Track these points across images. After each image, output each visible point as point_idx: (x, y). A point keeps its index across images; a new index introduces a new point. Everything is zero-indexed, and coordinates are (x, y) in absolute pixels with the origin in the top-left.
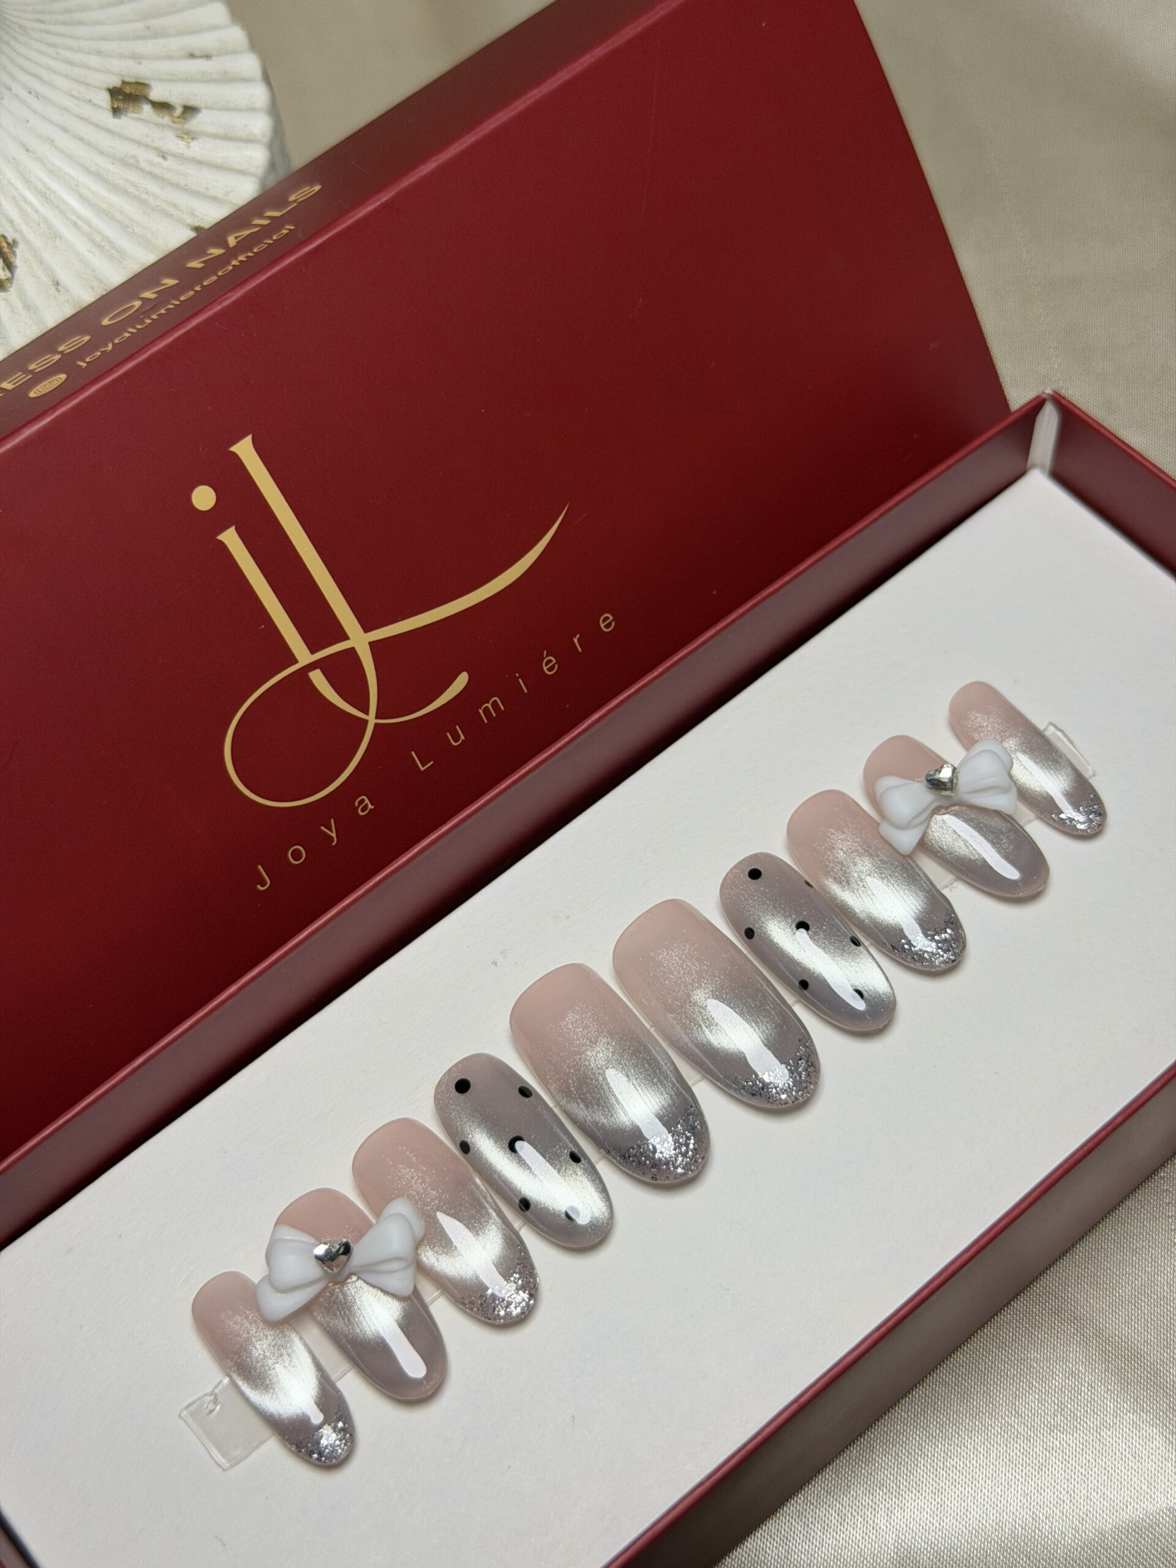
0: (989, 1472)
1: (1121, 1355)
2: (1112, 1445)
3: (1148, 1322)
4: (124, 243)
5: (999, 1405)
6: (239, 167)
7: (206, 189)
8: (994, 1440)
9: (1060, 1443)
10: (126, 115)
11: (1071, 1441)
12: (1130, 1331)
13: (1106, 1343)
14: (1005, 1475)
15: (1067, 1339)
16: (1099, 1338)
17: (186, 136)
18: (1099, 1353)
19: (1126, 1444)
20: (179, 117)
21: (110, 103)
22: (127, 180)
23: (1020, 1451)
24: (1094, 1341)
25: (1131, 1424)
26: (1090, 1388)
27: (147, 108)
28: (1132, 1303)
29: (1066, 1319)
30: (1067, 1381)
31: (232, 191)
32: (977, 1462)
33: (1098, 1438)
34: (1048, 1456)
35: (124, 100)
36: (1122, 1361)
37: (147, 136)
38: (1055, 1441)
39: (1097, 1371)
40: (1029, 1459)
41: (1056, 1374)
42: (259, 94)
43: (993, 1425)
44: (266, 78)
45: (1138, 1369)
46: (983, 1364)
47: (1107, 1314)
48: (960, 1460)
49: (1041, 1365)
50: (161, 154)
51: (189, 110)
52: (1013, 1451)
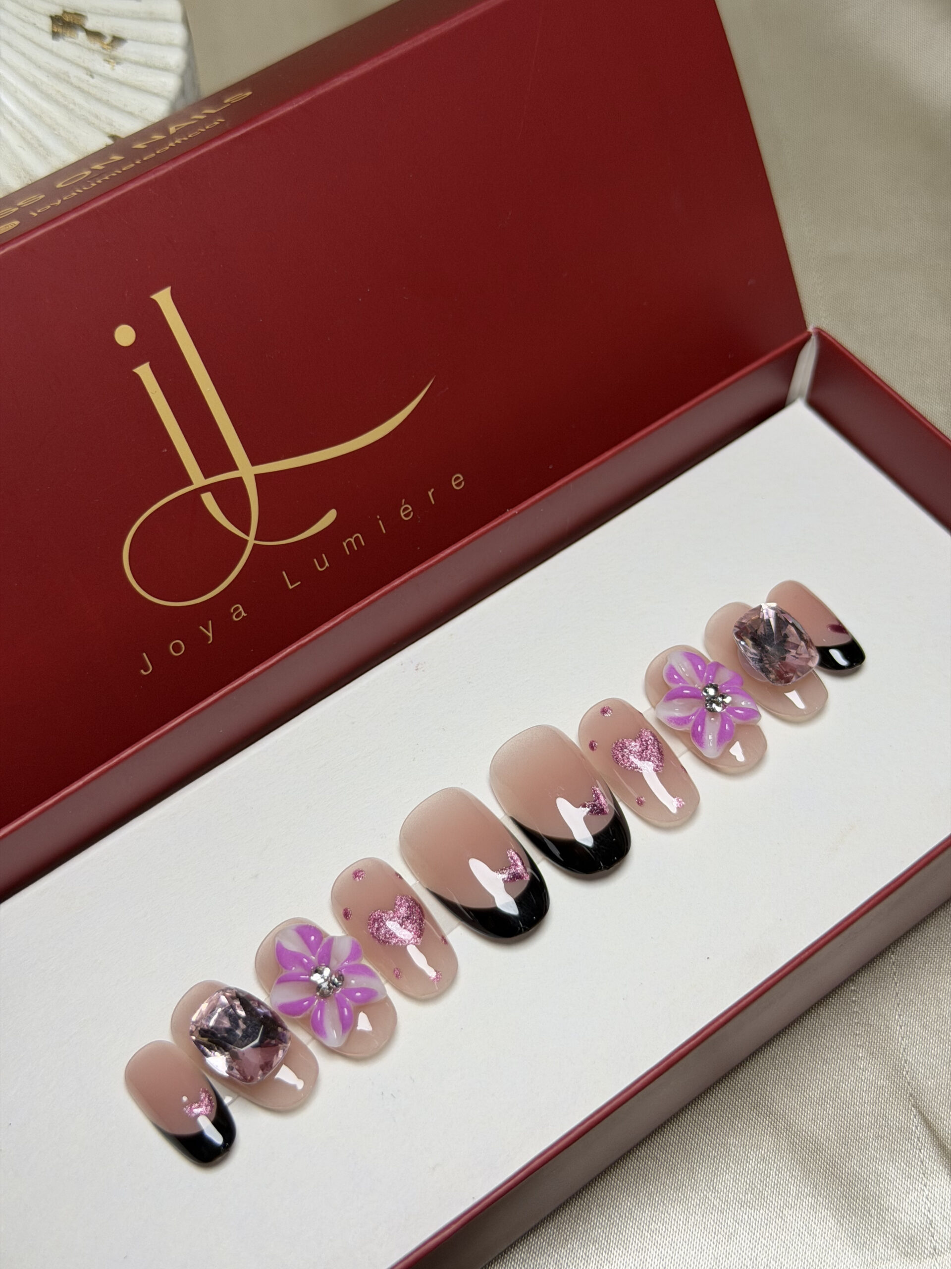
0: (686, 1237)
1: (806, 1148)
2: (792, 1222)
3: (831, 1121)
4: (50, 142)
5: (700, 1180)
6: (156, 91)
7: (125, 105)
8: (693, 1210)
9: (748, 1216)
10: (64, 40)
11: (758, 1216)
12: (815, 1128)
13: (794, 1136)
14: (700, 1240)
15: (762, 1130)
16: (789, 1131)
17: (112, 61)
18: (788, 1144)
19: (803, 1222)
20: (108, 45)
21: (51, 26)
22: (59, 91)
23: (714, 1221)
24: (785, 1134)
25: (810, 1206)
26: (777, 1173)
27: (82, 35)
28: (819, 1105)
29: (763, 1113)
30: (759, 1165)
31: (146, 109)
32: (677, 1227)
33: (781, 1215)
34: (737, 1227)
35: (62, 27)
36: (806, 1152)
37: (79, 57)
38: (744, 1215)
39: (784, 1158)
40: (721, 1228)
41: (750, 1159)
42: (178, 33)
43: (693, 1197)
44: (186, 21)
45: (819, 1160)
46: (690, 1145)
47: (798, 1112)
48: (663, 1225)
49: (738, 1150)
50: (89, 73)
51: (117, 40)
52: (708, 1221)
